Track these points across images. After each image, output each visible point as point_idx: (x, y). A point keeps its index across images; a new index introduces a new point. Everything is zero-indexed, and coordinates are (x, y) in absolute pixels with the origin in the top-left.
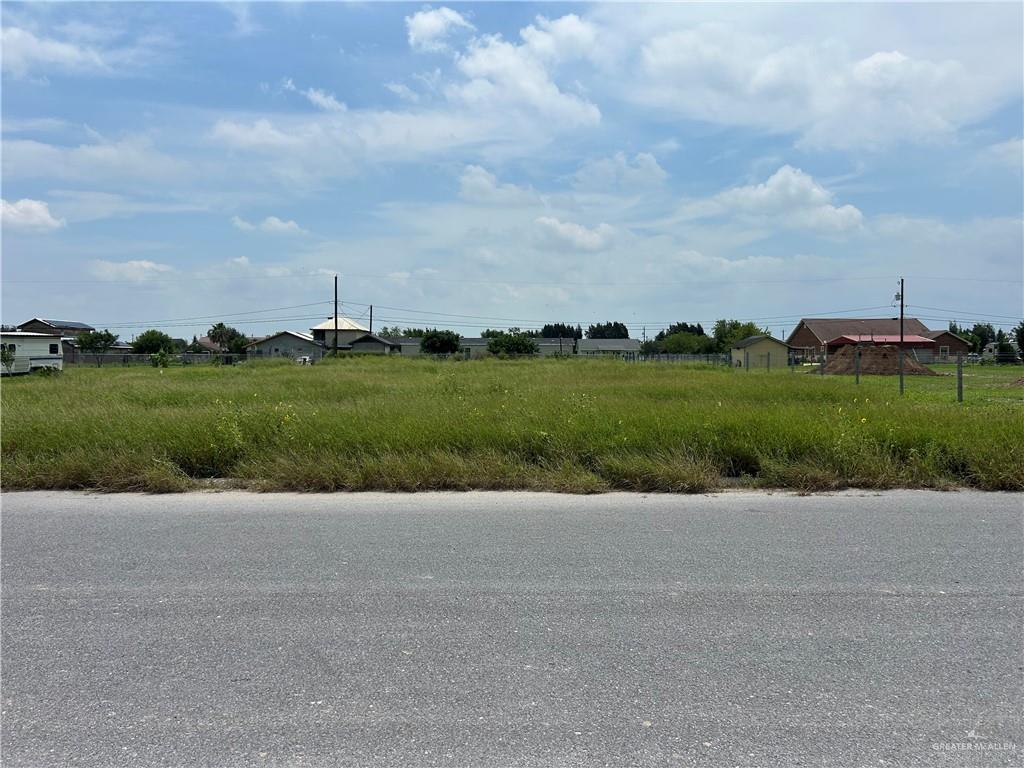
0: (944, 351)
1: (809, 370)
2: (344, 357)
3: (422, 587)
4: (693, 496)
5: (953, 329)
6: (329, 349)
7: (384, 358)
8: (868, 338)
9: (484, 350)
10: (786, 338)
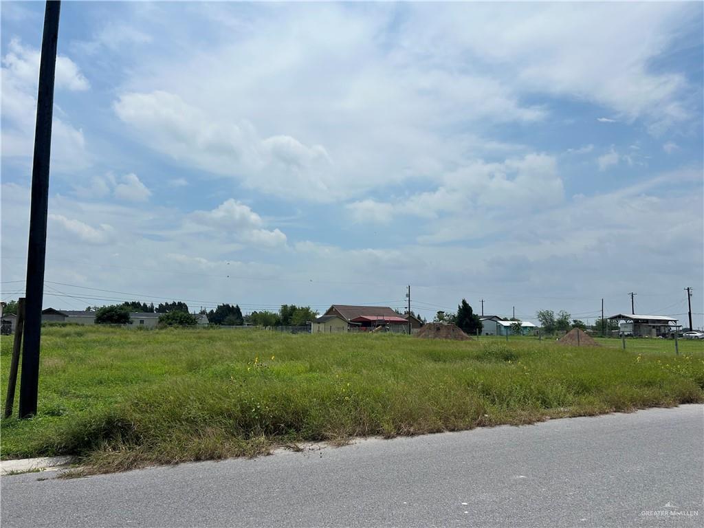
8: (381, 318)
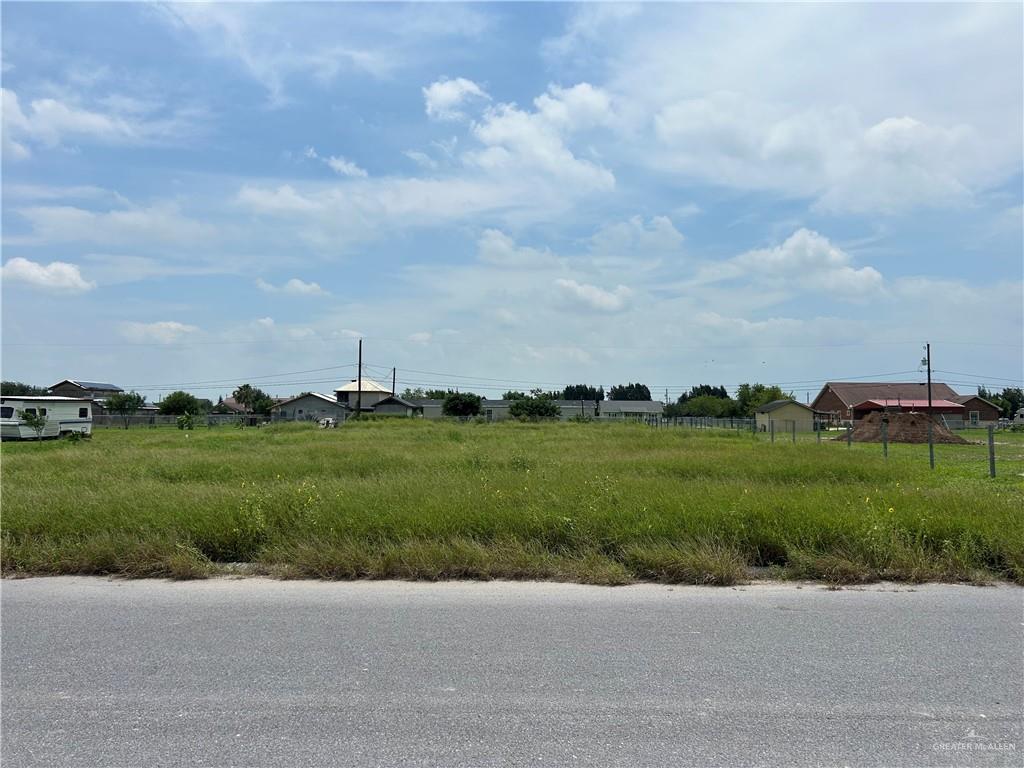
0: (974, 416)
1: (836, 437)
2: (366, 419)
3: (444, 702)
4: (721, 589)
5: (982, 393)
6: (352, 410)
7: (406, 420)
8: (894, 403)
9: (505, 412)
10: (812, 401)
